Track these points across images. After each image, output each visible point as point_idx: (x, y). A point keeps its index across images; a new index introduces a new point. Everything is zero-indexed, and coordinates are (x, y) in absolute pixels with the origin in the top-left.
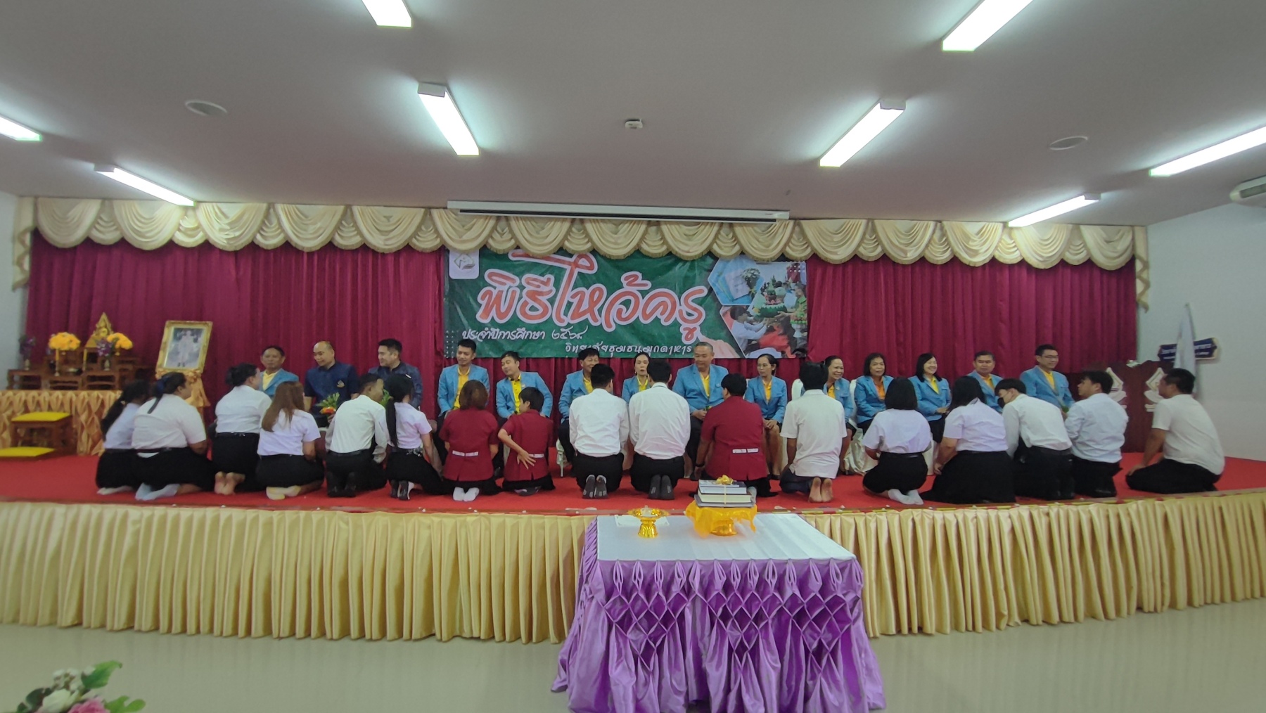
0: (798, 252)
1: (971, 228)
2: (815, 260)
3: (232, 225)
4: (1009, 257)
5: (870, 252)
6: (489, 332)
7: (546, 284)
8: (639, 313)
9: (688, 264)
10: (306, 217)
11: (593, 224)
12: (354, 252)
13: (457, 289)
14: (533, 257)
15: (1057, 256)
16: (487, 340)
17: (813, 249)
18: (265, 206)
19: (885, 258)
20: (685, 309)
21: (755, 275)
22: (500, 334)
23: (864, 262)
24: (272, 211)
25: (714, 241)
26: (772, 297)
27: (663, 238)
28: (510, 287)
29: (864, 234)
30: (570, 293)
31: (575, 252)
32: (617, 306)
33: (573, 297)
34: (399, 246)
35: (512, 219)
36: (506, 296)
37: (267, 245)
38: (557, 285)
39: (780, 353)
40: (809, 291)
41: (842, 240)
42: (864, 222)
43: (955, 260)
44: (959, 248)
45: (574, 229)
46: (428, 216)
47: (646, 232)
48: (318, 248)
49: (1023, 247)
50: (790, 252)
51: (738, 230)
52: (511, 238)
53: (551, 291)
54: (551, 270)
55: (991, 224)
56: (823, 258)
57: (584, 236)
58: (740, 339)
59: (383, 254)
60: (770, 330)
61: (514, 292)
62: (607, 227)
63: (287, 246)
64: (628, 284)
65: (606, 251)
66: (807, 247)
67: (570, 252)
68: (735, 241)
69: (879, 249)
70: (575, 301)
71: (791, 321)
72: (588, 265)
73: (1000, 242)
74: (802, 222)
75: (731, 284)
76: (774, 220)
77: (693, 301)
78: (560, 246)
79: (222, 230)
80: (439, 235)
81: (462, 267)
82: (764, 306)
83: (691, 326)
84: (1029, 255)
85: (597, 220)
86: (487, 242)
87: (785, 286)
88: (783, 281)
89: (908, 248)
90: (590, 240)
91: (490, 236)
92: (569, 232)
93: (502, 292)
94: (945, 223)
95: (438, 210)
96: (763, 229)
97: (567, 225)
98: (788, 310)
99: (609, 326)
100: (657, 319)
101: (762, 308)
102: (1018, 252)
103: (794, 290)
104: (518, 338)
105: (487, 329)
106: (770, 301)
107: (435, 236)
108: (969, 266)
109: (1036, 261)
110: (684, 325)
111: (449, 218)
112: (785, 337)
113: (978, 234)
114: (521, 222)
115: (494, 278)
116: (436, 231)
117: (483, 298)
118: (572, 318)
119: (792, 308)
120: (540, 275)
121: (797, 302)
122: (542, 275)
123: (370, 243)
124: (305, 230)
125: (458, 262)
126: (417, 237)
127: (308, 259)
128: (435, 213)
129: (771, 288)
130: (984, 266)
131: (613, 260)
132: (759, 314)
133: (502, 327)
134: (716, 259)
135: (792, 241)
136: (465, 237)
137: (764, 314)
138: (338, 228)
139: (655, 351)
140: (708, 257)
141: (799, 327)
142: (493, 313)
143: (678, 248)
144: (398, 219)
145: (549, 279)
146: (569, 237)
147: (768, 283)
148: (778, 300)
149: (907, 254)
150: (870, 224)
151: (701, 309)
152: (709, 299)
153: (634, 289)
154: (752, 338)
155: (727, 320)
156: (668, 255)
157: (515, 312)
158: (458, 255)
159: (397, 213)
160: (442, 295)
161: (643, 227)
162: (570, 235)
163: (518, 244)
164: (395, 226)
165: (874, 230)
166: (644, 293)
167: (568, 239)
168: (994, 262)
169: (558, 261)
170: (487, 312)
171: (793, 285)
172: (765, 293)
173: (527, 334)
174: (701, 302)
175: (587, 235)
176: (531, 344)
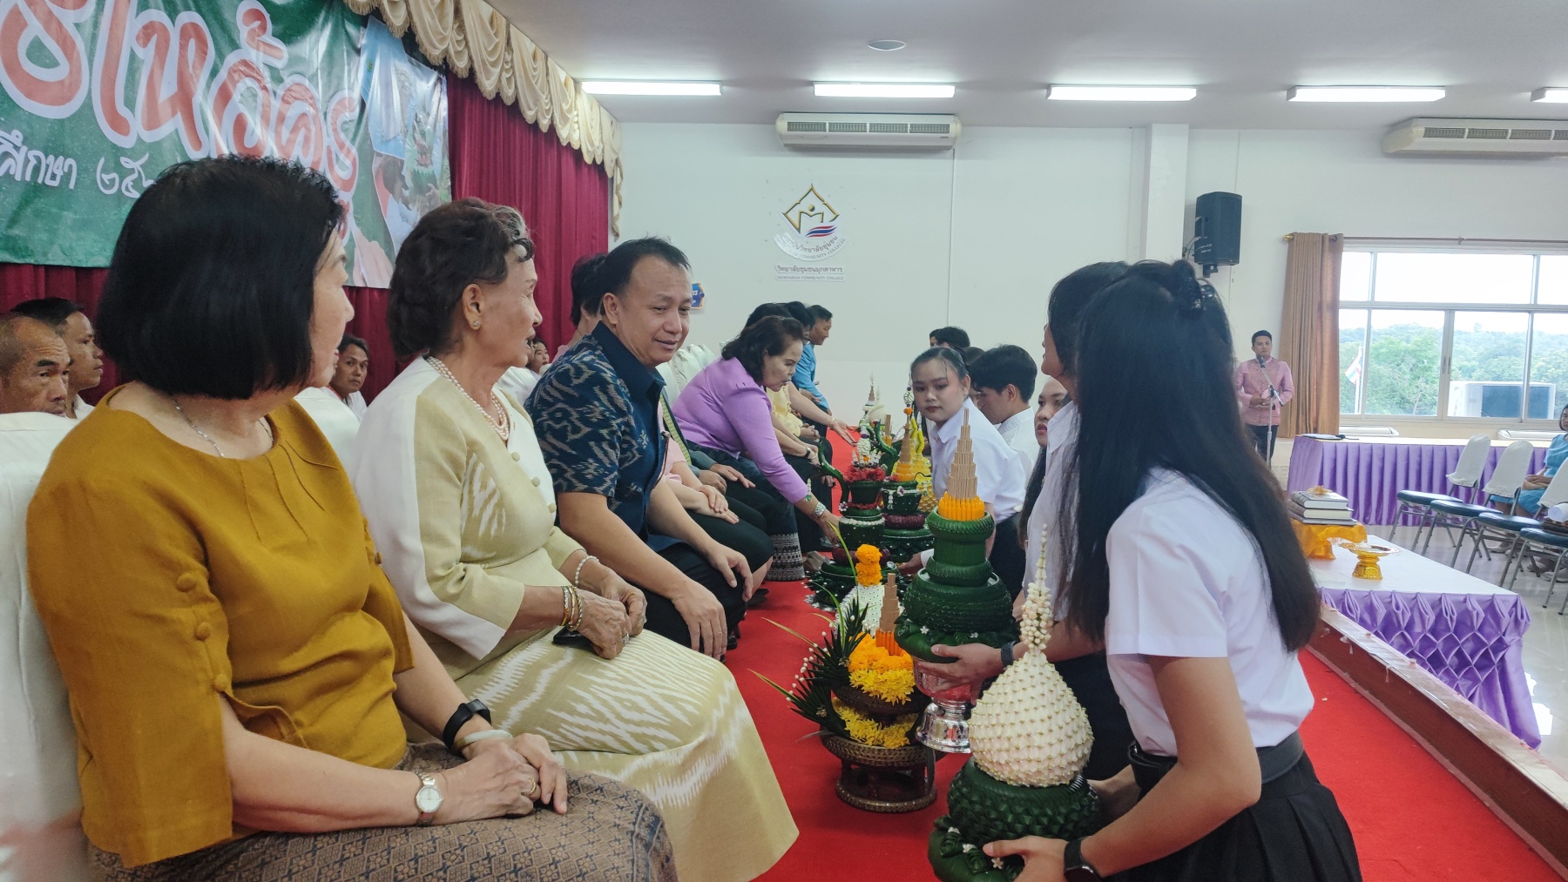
0: (457, 55)
4: (574, 137)
5: (508, 90)
17: (470, 57)
19: (515, 105)
20: (334, 148)
29: (505, 48)
30: (133, 21)
33: (142, 39)
41: (493, 52)
42: (504, 24)
43: (552, 129)
44: (558, 112)
49: (582, 126)
56: (477, 82)
58: (397, 242)
64: (248, 40)
66: (466, 49)
69: (512, 86)
77: (342, 128)
82: (417, 168)
84: (585, 141)
94: (549, 60)
98: (437, 183)
101: (415, 173)
102: (578, 131)
103: (440, 138)
106: (422, 156)
109: (586, 151)
118: (152, 122)
119: (439, 179)
121: (442, 166)
130: (564, 147)
132: (412, 185)
137: (417, 185)
148: (428, 157)
150: (507, 31)
151: (354, 152)
152: (362, 129)
153: (259, 61)
155: (380, 189)
165: (510, 44)
166: (275, 79)
172: (417, 137)
173: (33, 162)
174: (352, 133)
176: (40, 203)
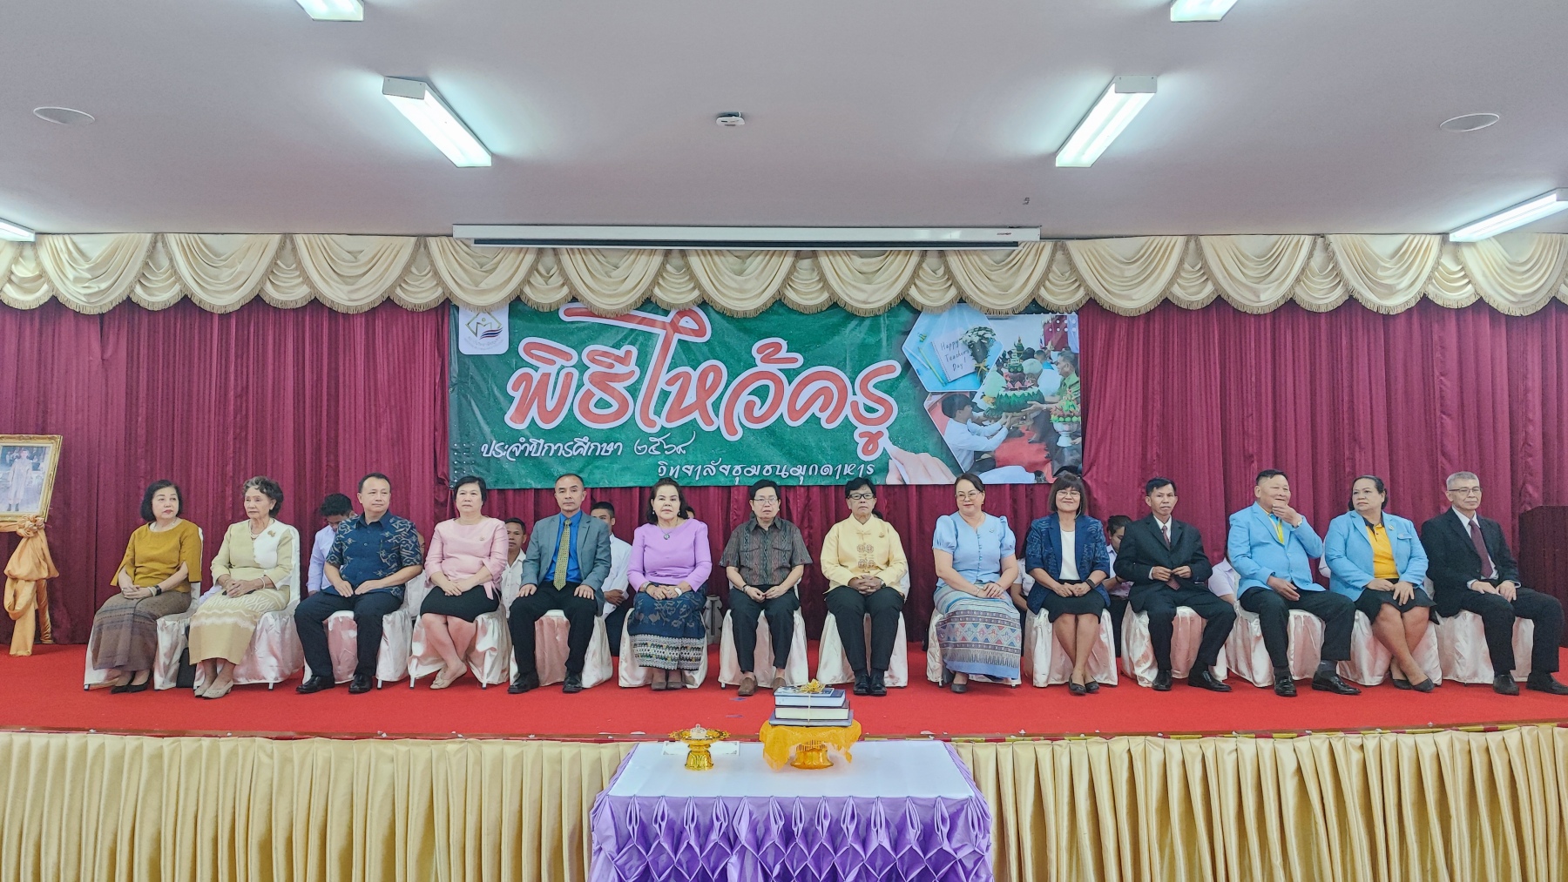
0: (1062, 296)
1: (1382, 246)
2: (1092, 310)
3: (97, 272)
4: (1456, 296)
5: (1192, 294)
6: (527, 445)
7: (623, 361)
8: (783, 408)
9: (867, 323)
10: (216, 255)
11: (702, 257)
12: (298, 312)
13: (473, 371)
14: (601, 317)
15: (1544, 292)
16: (523, 457)
17: (1088, 290)
18: (149, 236)
19: (1220, 303)
20: (861, 399)
21: (987, 339)
22: (546, 448)
23: (1186, 312)
24: (160, 245)
25: (912, 281)
26: (1018, 377)
27: (823, 278)
28: (563, 367)
29: (1181, 262)
30: (664, 377)
31: (672, 306)
32: (745, 397)
33: (669, 383)
34: (374, 301)
35: (565, 251)
36: (556, 383)
37: (153, 303)
38: (642, 363)
39: (1033, 475)
40: (1085, 366)
41: (1138, 275)
42: (1181, 240)
43: (1352, 303)
44: (1358, 282)
45: (669, 267)
46: (422, 249)
47: (793, 268)
48: (237, 307)
49: (1479, 277)
50: (1048, 297)
51: (954, 261)
52: (563, 285)
53: (633, 372)
54: (631, 337)
55: (1418, 237)
56: (1106, 306)
57: (688, 277)
58: (962, 450)
59: (346, 316)
60: (1013, 434)
61: (569, 375)
62: (725, 262)
63: (186, 303)
64: (763, 360)
65: (725, 305)
66: (1079, 286)
67: (664, 307)
68: (948, 279)
69: (1209, 288)
70: (674, 389)
71: (1052, 416)
72: (696, 327)
73: (1434, 269)
74: (1070, 244)
75: (942, 354)
76: (1015, 244)
77: (875, 386)
78: (645, 297)
79: (77, 280)
80: (440, 282)
81: (480, 334)
82: (1002, 392)
83: (874, 429)
84: (1491, 292)
85: (709, 251)
86: (522, 291)
87: (1042, 356)
88: (1037, 348)
89: (1261, 286)
90: (698, 286)
91: (527, 281)
92: (660, 273)
93: (547, 376)
94: (1331, 238)
95: (438, 238)
96: (998, 257)
97: (657, 260)
98: (1046, 399)
99: (733, 432)
100: (815, 419)
101: (1000, 397)
102: (1470, 286)
103: (1057, 364)
104: (575, 454)
105: (522, 440)
106: (1013, 382)
107: (435, 283)
108: (1377, 314)
109: (1508, 303)
110: (861, 428)
111: (457, 252)
112: (1043, 446)
113: (1392, 257)
114: (578, 256)
115: (532, 351)
116: (436, 273)
117: (515, 388)
118: (669, 420)
119: (1053, 395)
120: (613, 347)
121: (1063, 384)
122: (617, 346)
123: (325, 297)
124: (216, 278)
125: (474, 328)
126: (403, 285)
127: (221, 324)
128: (432, 242)
129: (1015, 360)
130: (1409, 311)
131: (738, 320)
132: (992, 407)
133: (549, 435)
134: (917, 312)
135: (1051, 276)
136: (483, 286)
137: (1002, 406)
138: (270, 272)
139: (810, 473)
140: (903, 309)
141: (1066, 427)
142: (534, 412)
143: (847, 294)
144: (371, 256)
145: (628, 353)
146: (661, 282)
147: (1010, 353)
148: (1028, 383)
149: (1259, 297)
150: (1192, 245)
151: (890, 400)
152: (905, 383)
153: (773, 368)
154: (981, 449)
155: (938, 417)
156: (830, 308)
157: (571, 409)
158: (474, 314)
159: (370, 245)
160: (448, 383)
161: (789, 261)
162: (663, 278)
163: (574, 293)
164: (366, 269)
165: (1200, 252)
166: (791, 375)
167: (658, 283)
168: (1425, 302)
169: (642, 321)
170: (522, 413)
171: (1055, 355)
172: (1005, 371)
173: (593, 447)
174: (890, 387)
175: (693, 277)
176: (598, 463)
